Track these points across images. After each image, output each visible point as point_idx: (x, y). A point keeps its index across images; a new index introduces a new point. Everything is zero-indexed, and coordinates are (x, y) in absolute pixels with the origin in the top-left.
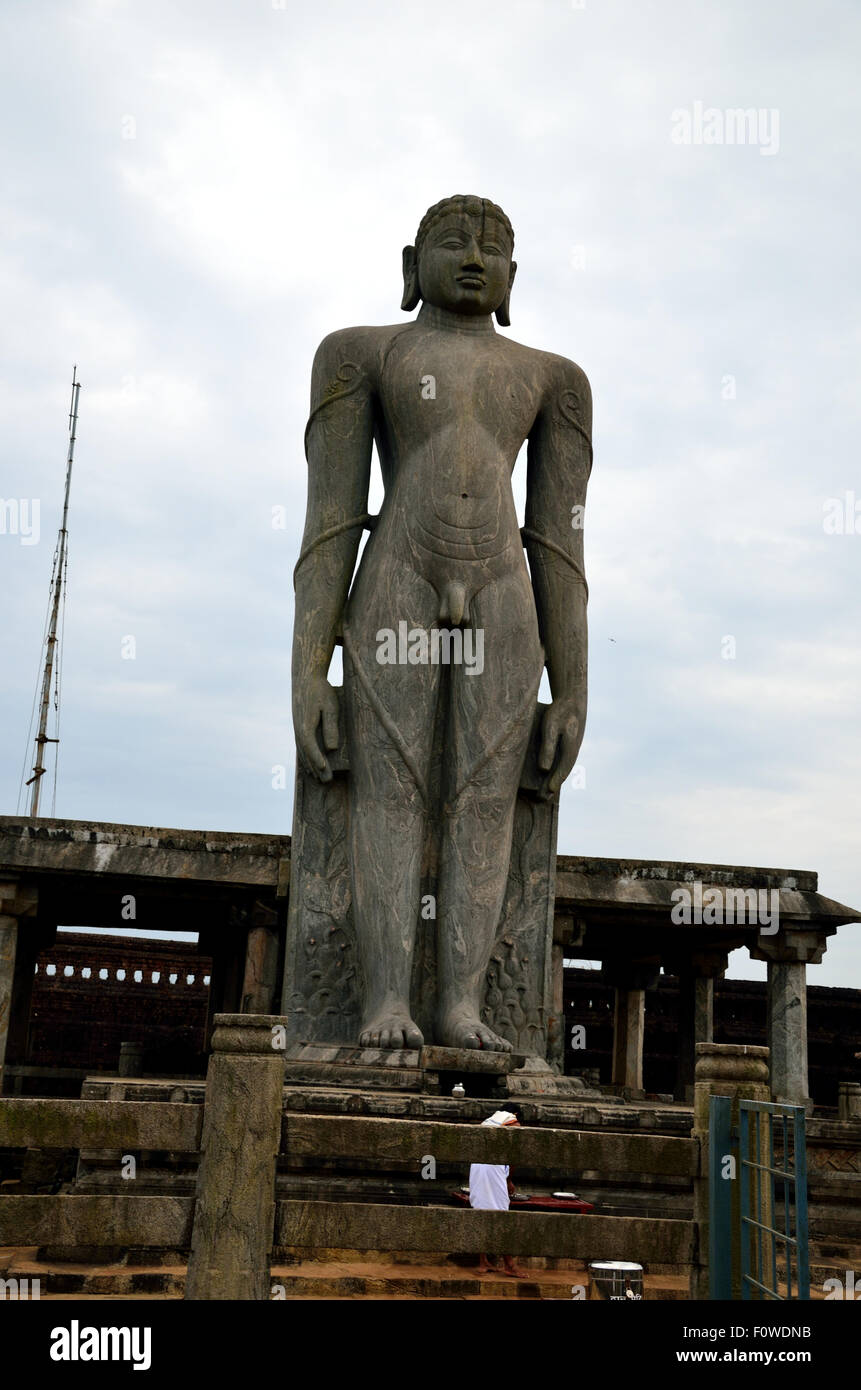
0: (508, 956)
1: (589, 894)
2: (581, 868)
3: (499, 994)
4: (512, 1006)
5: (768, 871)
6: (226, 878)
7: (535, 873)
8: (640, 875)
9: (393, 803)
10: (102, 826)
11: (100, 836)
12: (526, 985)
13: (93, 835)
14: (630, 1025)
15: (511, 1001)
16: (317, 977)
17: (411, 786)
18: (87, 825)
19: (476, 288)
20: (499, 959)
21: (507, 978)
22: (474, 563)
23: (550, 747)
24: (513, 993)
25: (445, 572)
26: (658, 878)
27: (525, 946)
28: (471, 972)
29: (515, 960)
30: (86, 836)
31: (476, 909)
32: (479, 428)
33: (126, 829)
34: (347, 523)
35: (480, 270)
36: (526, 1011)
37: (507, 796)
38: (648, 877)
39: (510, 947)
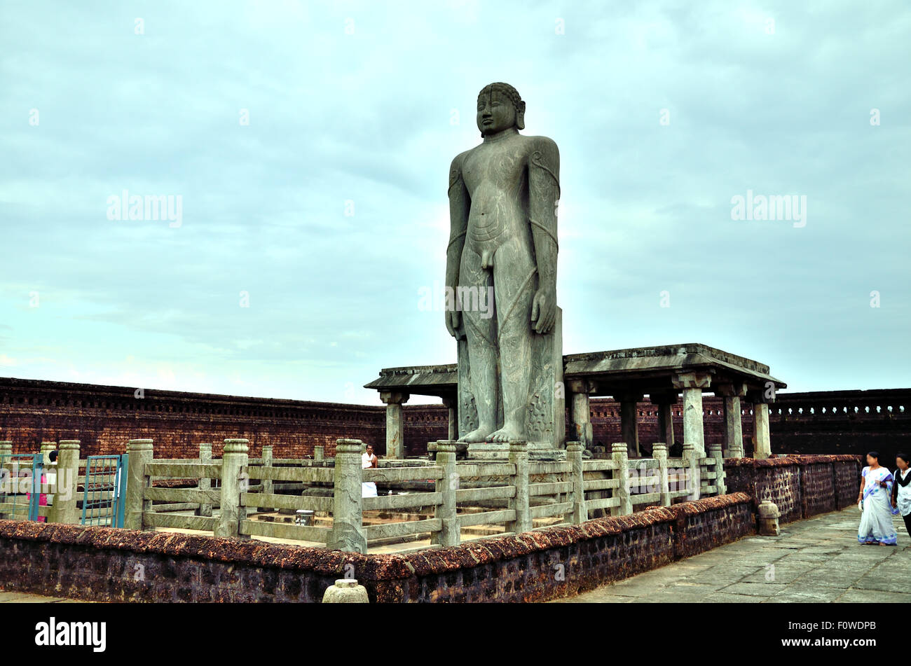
0: (537, 402)
1: (581, 370)
2: (587, 358)
3: (534, 418)
4: (539, 422)
6: (447, 382)
7: (547, 365)
8: (613, 356)
9: (475, 346)
10: (416, 367)
11: (415, 371)
12: (545, 413)
13: (413, 371)
15: (539, 420)
16: (468, 417)
18: (411, 368)
19: (489, 123)
20: (533, 403)
21: (537, 411)
22: (490, 241)
23: (534, 311)
24: (539, 416)
25: (481, 248)
26: (620, 357)
27: (544, 396)
29: (539, 403)
30: (411, 372)
31: (510, 384)
32: (490, 183)
33: (423, 367)
34: (458, 235)
35: (490, 116)
36: (545, 424)
38: (616, 357)
39: (538, 397)
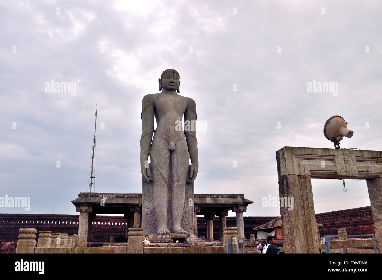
0: (186, 215)
1: (201, 202)
2: (199, 197)
3: (184, 223)
4: (187, 225)
5: (235, 195)
6: (129, 203)
7: (190, 198)
8: (210, 197)
10: (104, 194)
11: (104, 196)
12: (189, 220)
13: (103, 195)
14: (210, 227)
15: (186, 224)
16: (148, 221)
17: (165, 182)
18: (101, 194)
19: (173, 86)
20: (184, 215)
21: (186, 219)
22: (175, 138)
23: (192, 173)
24: (187, 222)
25: (169, 140)
26: (214, 197)
27: (189, 213)
28: (179, 218)
29: (187, 215)
30: (101, 196)
31: (179, 206)
32: (175, 112)
33: (109, 194)
34: (150, 131)
35: (174, 83)
36: (190, 225)
37: (184, 183)
38: (212, 197)
39: (186, 213)
